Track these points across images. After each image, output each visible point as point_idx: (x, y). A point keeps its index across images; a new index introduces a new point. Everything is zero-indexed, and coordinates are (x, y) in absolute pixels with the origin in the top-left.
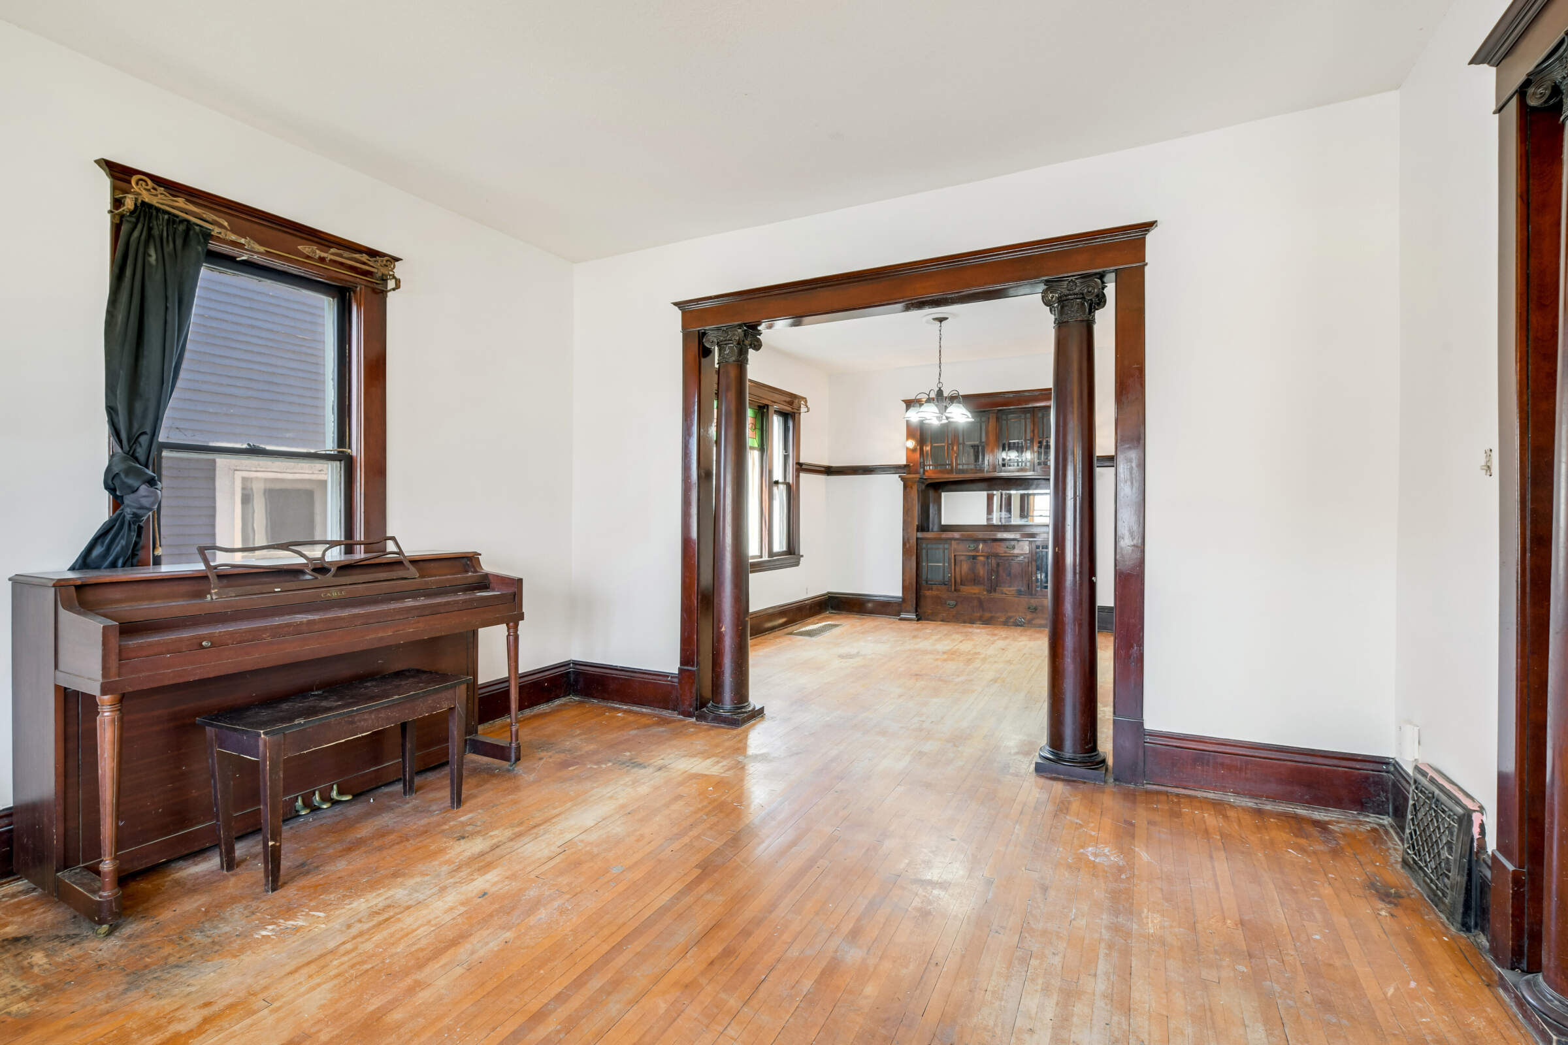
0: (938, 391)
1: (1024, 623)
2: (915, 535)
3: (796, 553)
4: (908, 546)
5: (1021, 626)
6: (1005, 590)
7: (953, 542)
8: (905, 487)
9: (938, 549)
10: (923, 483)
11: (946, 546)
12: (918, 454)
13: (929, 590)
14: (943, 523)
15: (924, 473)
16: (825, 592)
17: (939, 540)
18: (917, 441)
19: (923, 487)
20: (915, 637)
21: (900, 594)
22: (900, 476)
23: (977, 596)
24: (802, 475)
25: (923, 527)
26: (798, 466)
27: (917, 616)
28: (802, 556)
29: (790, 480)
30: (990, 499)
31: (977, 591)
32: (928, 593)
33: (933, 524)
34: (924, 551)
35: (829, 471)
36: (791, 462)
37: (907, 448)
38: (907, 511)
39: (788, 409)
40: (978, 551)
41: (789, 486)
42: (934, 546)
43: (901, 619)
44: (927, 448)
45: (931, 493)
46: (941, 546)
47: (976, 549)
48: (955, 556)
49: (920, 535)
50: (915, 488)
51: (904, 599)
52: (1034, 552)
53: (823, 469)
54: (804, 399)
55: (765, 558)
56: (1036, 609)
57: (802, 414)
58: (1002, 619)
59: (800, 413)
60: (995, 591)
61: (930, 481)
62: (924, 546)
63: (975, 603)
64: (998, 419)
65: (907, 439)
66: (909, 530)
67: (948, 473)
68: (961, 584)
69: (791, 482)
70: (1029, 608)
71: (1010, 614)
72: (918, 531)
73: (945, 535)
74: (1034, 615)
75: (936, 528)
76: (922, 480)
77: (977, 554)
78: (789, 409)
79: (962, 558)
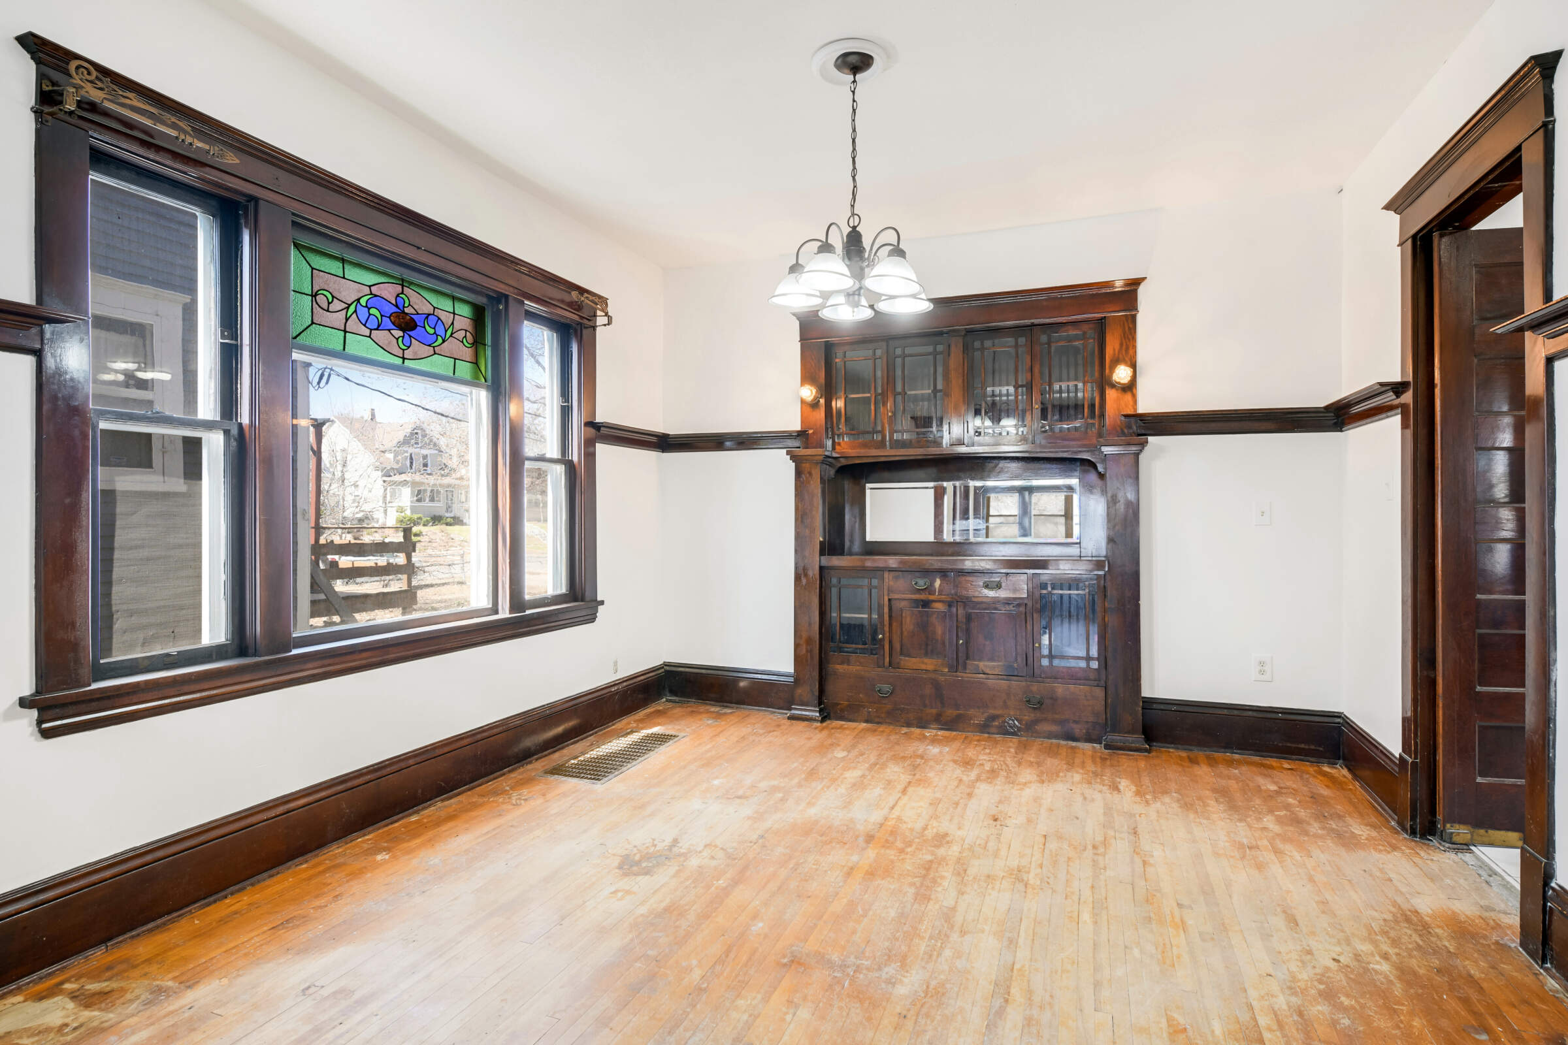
0: (849, 235)
1: (1019, 729)
2: (815, 560)
3: (588, 594)
4: (804, 581)
5: (1014, 734)
6: (982, 665)
7: (886, 575)
8: (799, 473)
9: (860, 587)
10: (831, 465)
11: (875, 582)
12: (821, 414)
13: (842, 663)
14: (868, 539)
15: (834, 448)
16: (657, 662)
17: (863, 571)
18: (819, 388)
19: (832, 472)
20: (812, 774)
21: (790, 669)
22: (788, 453)
23: (933, 676)
24: (601, 449)
25: (833, 545)
26: (592, 431)
27: (821, 711)
28: (602, 603)
29: (575, 456)
30: (939, 495)
31: (930, 667)
32: (841, 668)
33: (852, 541)
34: (834, 591)
35: (665, 443)
36: (576, 420)
37: (803, 402)
38: (802, 516)
39: (571, 316)
40: (932, 592)
41: (571, 469)
42: (852, 582)
43: (792, 718)
44: (838, 404)
45: (847, 485)
46: (866, 581)
47: (929, 589)
48: (890, 600)
49: (827, 561)
50: (816, 474)
51: (798, 678)
52: (1037, 595)
53: (654, 439)
54: (604, 301)
55: (504, 613)
56: (1040, 703)
57: (598, 329)
58: (979, 719)
59: (594, 328)
60: (965, 668)
61: (843, 462)
62: (834, 581)
63: (928, 690)
64: (966, 348)
65: (802, 384)
66: (807, 553)
67: (877, 448)
68: (901, 654)
69: (575, 459)
70: (1028, 701)
71: (992, 712)
72: (822, 553)
73: (871, 562)
74: (1038, 715)
75: (856, 547)
76: (827, 460)
77: (931, 597)
78: (576, 318)
79: (903, 604)
